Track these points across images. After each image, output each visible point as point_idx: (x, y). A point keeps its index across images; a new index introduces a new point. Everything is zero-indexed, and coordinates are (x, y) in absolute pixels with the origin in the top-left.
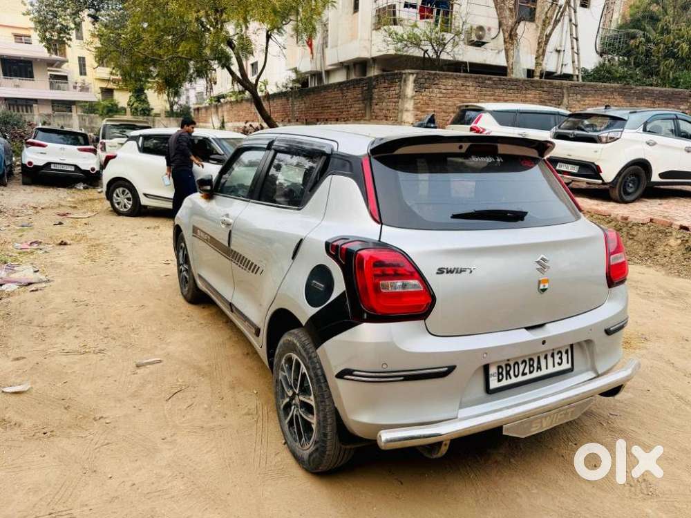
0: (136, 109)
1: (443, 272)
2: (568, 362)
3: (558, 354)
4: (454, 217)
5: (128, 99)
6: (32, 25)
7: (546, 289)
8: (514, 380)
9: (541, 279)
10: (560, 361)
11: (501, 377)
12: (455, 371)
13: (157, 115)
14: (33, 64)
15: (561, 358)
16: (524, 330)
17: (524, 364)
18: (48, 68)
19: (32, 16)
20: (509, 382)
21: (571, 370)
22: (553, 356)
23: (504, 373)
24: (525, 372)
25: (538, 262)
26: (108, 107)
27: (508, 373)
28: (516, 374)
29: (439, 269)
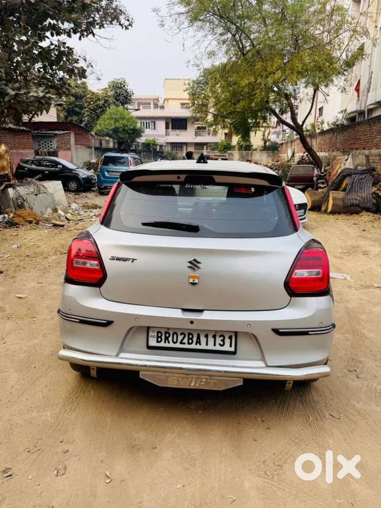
0: (242, 146)
1: (114, 259)
2: (231, 346)
3: (220, 337)
4: (144, 224)
5: (238, 140)
6: (188, 97)
7: (196, 283)
8: (172, 345)
9: (190, 275)
10: (222, 343)
11: (159, 340)
12: (112, 324)
13: (256, 150)
14: (188, 121)
15: (223, 341)
16: (180, 310)
17: (183, 336)
18: (196, 123)
19: (188, 91)
20: (167, 345)
21: (234, 353)
22: (214, 337)
23: (163, 337)
24: (183, 342)
25: (190, 262)
26: (225, 146)
27: (167, 338)
28: (175, 341)
29: (112, 257)
